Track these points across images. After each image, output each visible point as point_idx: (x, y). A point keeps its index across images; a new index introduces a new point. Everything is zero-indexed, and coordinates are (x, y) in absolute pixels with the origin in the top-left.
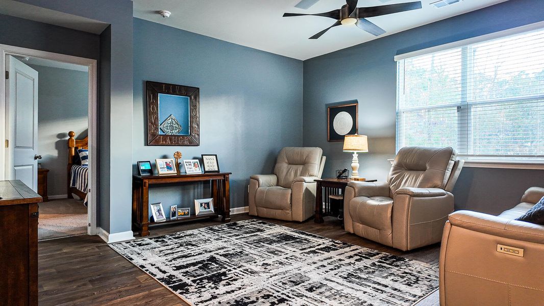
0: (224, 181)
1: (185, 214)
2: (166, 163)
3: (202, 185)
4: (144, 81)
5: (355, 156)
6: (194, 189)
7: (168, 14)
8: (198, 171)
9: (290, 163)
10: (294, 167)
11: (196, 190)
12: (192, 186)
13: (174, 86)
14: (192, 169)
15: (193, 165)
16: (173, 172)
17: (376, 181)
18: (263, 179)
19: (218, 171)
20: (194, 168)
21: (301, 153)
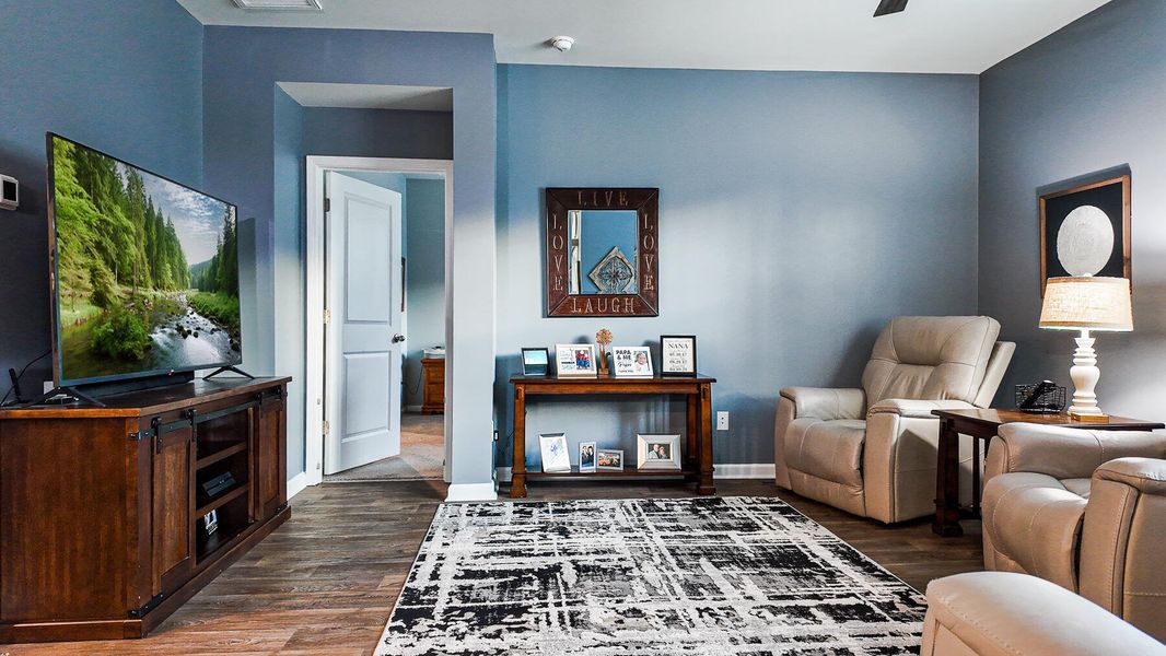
0: (698, 397)
1: (611, 464)
2: (578, 353)
3: (667, 404)
4: (541, 189)
5: (1085, 345)
6: (648, 410)
7: (566, 42)
8: (645, 372)
9: (903, 361)
10: (911, 370)
11: (652, 414)
12: (642, 405)
13: (601, 192)
14: (633, 368)
15: (633, 358)
16: (591, 372)
17: (1161, 426)
18: (810, 400)
19: (694, 374)
20: (634, 365)
21: (930, 332)
